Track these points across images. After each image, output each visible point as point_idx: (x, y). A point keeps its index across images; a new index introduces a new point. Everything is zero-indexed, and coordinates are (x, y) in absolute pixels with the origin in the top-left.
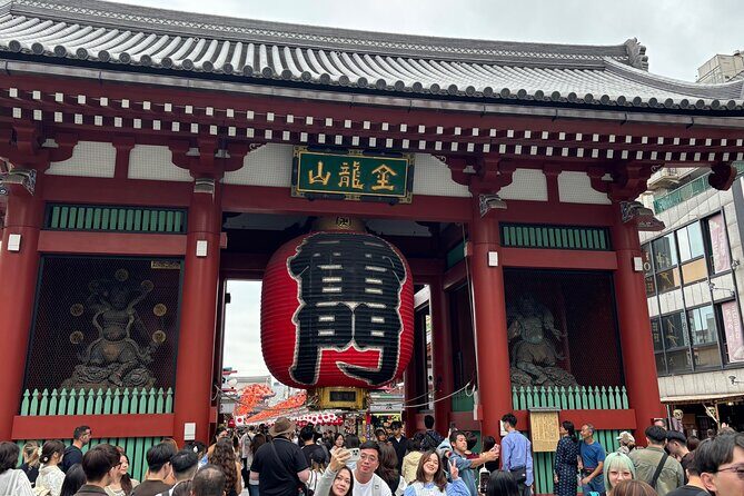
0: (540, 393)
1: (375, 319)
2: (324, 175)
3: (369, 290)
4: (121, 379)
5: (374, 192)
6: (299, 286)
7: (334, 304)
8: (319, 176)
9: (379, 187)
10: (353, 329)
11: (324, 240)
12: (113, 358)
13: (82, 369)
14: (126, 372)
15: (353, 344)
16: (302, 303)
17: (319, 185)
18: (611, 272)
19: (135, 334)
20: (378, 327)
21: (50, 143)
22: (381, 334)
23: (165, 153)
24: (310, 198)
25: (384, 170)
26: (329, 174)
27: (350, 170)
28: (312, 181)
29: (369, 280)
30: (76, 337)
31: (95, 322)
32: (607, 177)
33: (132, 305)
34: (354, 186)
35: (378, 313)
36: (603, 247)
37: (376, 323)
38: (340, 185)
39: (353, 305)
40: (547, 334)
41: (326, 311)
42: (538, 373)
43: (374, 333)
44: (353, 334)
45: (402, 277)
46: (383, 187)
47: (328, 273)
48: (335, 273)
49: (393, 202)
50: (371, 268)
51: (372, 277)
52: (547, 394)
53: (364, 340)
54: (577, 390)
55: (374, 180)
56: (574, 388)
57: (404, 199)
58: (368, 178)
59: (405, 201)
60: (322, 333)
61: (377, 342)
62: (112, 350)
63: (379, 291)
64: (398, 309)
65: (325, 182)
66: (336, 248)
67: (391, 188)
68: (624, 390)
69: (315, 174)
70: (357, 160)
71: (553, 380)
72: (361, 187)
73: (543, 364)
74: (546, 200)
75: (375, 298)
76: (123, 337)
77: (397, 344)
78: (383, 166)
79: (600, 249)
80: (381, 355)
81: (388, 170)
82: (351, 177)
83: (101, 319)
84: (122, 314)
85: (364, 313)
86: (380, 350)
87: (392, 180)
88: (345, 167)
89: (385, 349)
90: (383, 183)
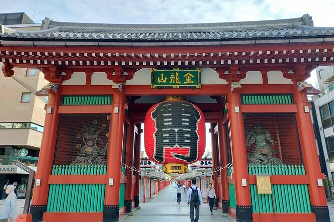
0: (265, 168)
1: (186, 135)
2: (164, 79)
3: (183, 124)
4: (92, 161)
5: (185, 84)
6: (156, 123)
7: (169, 129)
8: (162, 80)
9: (187, 82)
10: (177, 139)
11: (165, 104)
12: (90, 154)
13: (78, 158)
14: (94, 159)
15: (177, 145)
16: (157, 130)
17: (162, 83)
18: (295, 113)
19: (98, 144)
20: (188, 138)
21: (64, 74)
22: (189, 141)
23: (104, 74)
24: (159, 88)
25: (189, 75)
26: (166, 78)
27: (175, 76)
28: (159, 81)
29: (183, 120)
30: (78, 145)
31: (83, 140)
32: (291, 72)
33: (97, 133)
34: (176, 82)
35: (187, 132)
36: (290, 102)
37: (186, 137)
38: (171, 82)
39: (176, 130)
40: (268, 142)
41: (166, 132)
42: (264, 159)
43: (186, 141)
44: (177, 141)
45: (198, 118)
46: (188, 82)
47: (166, 117)
48: (169, 117)
49: (193, 88)
50: (184, 115)
51: (184, 118)
52: (268, 168)
53: (181, 143)
54: (283, 166)
55: (185, 79)
56: (281, 165)
57: (198, 86)
58: (182, 79)
59: (198, 87)
60: (164, 141)
61: (187, 144)
62: (89, 150)
63: (188, 124)
64: (196, 131)
65: (165, 82)
66: (169, 107)
67: (192, 82)
68: (303, 166)
69: (161, 78)
70: (177, 72)
71: (271, 162)
72: (179, 83)
73: (266, 155)
74: (262, 83)
75: (186, 127)
76: (93, 145)
77: (197, 145)
78: (188, 74)
79: (289, 103)
80: (189, 150)
81: (191, 75)
82: (175, 79)
83: (85, 139)
84: (93, 137)
85: (181, 133)
86: (189, 148)
87: (192, 79)
88: (172, 75)
89: (191, 147)
90: (188, 81)
